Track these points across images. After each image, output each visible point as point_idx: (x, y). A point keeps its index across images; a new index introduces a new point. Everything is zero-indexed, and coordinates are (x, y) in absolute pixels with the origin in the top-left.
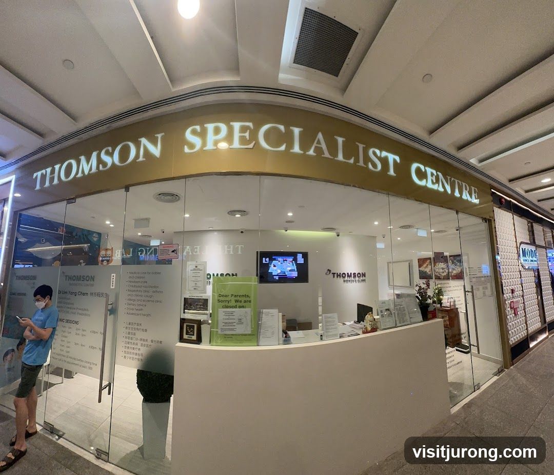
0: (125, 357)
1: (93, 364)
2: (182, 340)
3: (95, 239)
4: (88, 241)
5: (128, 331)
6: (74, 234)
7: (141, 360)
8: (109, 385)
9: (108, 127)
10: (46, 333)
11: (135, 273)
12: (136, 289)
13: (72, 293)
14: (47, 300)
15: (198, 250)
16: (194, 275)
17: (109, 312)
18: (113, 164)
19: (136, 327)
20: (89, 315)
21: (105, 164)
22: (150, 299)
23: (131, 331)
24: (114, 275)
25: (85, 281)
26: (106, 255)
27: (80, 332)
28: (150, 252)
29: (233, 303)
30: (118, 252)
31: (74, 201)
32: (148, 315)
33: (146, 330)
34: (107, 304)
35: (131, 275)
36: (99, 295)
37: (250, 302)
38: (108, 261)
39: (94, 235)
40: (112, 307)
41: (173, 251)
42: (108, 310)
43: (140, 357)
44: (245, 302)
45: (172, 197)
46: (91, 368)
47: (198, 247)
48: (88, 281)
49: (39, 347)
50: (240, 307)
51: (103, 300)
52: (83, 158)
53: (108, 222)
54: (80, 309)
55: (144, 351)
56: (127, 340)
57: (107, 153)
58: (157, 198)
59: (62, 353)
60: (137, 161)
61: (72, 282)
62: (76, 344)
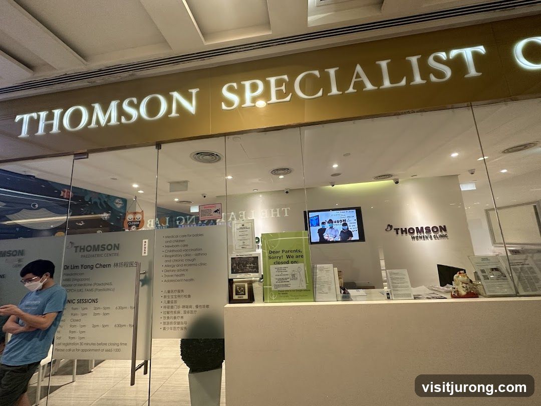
0: (164, 329)
1: (121, 344)
2: (231, 300)
3: (119, 206)
4: (108, 209)
5: (167, 300)
6: (87, 199)
7: (185, 328)
8: (145, 363)
9: (130, 75)
10: (45, 321)
11: (173, 237)
12: (175, 253)
13: (86, 267)
14: (45, 279)
15: (244, 215)
16: (241, 233)
17: (141, 283)
18: (140, 117)
19: (177, 294)
20: (113, 290)
21: (129, 117)
22: (192, 263)
23: (170, 300)
24: (147, 240)
25: (106, 250)
26: (134, 219)
27: (101, 311)
28: (191, 220)
29: (285, 259)
30: (150, 221)
31: (86, 157)
32: (192, 280)
33: (189, 296)
34: (138, 274)
35: (169, 239)
36: (126, 265)
37: (302, 256)
38: (137, 226)
39: (117, 201)
40: (146, 277)
41: (216, 211)
42: (140, 280)
43: (184, 326)
44: (297, 257)
45: (212, 157)
46: (118, 350)
47: (244, 212)
48: (109, 250)
49: (34, 340)
50: (292, 263)
51: (133, 270)
52: (97, 107)
53: (135, 186)
54: (99, 285)
55: (188, 319)
56: (167, 310)
57: (131, 104)
58: (195, 158)
59: (72, 341)
60: (169, 116)
61: (86, 253)
62: (94, 326)
